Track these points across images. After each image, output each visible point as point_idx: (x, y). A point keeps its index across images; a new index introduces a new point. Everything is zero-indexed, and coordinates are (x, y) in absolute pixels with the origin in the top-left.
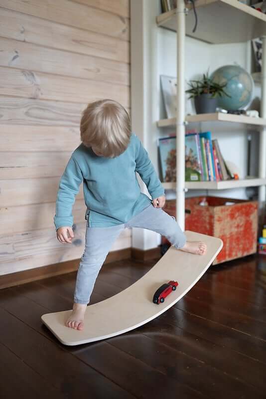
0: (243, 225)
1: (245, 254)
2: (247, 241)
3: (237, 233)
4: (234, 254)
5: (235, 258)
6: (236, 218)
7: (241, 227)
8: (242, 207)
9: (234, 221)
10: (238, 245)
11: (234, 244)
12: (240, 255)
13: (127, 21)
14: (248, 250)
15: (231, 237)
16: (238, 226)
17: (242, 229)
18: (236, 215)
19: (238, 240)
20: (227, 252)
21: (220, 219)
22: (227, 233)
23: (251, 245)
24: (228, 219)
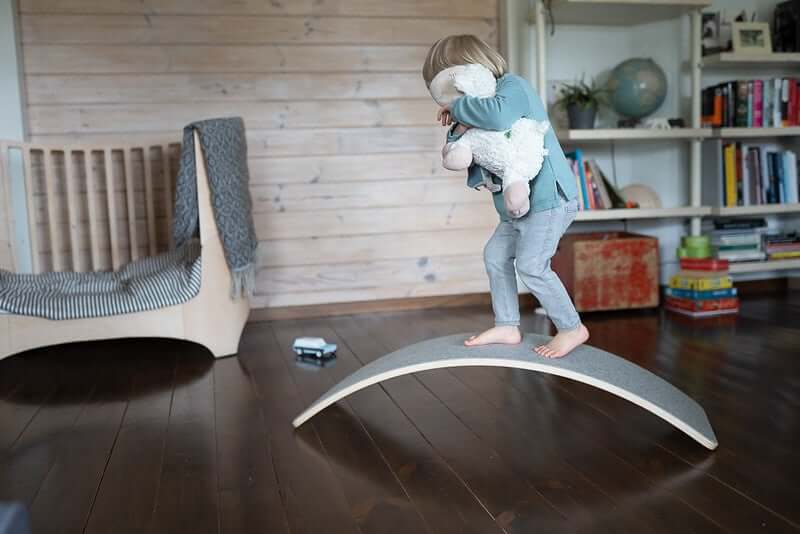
0: (628, 267)
1: (635, 305)
2: (638, 289)
3: (618, 277)
4: (612, 302)
5: (615, 308)
6: (614, 258)
7: (624, 269)
8: (624, 245)
9: (610, 261)
10: (621, 291)
11: (612, 290)
12: (624, 305)
13: (495, 23)
14: (640, 300)
15: (606, 281)
16: (618, 268)
17: (627, 272)
18: (615, 253)
19: (619, 285)
20: (599, 299)
21: (584, 257)
22: (599, 275)
23: (647, 295)
24: (600, 258)
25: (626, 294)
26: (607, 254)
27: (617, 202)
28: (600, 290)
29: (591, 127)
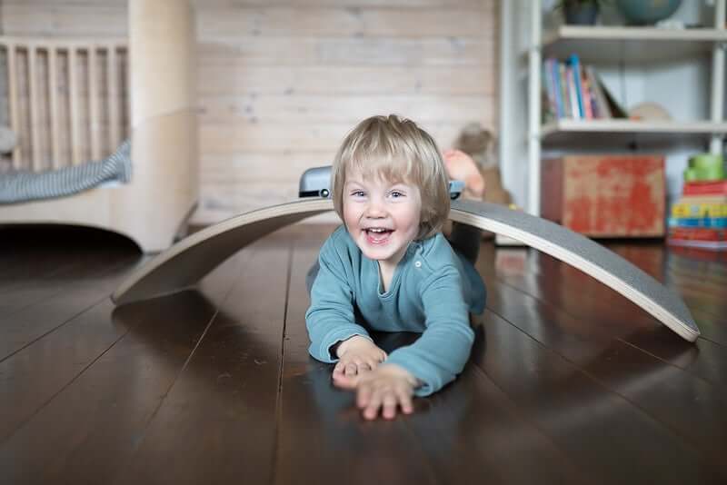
0: (627, 188)
1: (636, 232)
2: (640, 214)
3: (615, 198)
4: (608, 227)
5: (611, 234)
6: (611, 176)
7: (623, 190)
8: (624, 162)
9: (607, 179)
10: (618, 215)
12: (622, 231)
14: (642, 227)
15: (602, 203)
16: (617, 188)
17: (626, 194)
18: (613, 171)
19: (617, 207)
20: (593, 222)
21: (575, 174)
22: (593, 195)
23: (650, 222)
24: (595, 175)
25: (625, 219)
26: (603, 172)
27: (617, 112)
28: (593, 213)
29: (591, 22)
